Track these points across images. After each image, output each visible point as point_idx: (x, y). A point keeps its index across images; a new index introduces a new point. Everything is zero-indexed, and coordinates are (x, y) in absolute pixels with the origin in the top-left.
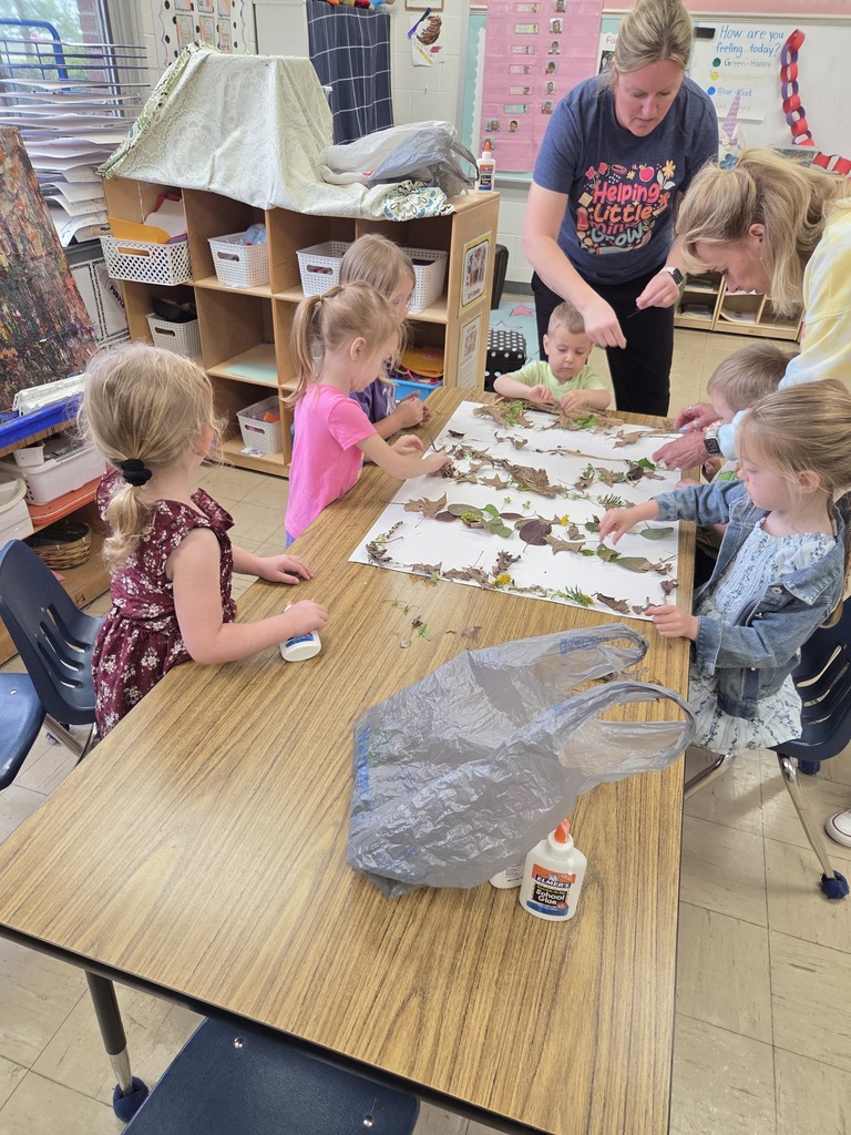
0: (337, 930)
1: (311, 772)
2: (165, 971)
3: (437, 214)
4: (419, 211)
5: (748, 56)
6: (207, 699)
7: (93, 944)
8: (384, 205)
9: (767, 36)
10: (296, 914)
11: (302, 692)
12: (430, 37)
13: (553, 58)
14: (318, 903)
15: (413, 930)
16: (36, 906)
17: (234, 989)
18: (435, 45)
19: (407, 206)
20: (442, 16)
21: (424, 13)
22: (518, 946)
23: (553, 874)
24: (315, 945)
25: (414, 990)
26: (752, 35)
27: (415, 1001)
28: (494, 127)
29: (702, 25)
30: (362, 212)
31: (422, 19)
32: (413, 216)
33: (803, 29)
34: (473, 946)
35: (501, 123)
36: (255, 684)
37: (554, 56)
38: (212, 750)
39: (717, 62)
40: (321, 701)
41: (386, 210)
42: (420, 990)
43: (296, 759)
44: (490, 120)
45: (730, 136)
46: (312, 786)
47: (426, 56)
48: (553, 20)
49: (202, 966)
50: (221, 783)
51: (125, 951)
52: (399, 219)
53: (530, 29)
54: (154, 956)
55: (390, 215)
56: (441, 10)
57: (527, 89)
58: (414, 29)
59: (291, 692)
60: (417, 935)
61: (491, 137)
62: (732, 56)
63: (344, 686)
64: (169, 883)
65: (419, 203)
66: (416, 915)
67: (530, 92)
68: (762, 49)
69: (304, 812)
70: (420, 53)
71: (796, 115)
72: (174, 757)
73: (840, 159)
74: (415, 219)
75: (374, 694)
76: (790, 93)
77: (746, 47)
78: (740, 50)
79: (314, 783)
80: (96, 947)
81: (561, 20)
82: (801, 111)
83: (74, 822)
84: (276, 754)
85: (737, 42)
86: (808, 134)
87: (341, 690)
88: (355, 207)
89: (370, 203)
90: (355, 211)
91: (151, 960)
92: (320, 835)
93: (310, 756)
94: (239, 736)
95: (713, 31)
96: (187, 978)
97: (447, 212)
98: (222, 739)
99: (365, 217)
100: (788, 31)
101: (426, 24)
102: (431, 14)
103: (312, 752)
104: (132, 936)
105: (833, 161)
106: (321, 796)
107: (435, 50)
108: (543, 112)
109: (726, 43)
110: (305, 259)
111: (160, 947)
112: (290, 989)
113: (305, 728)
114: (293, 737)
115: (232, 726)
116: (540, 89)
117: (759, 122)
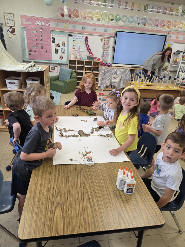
0: (99, 210)
1: (75, 186)
2: (74, 231)
3: (41, 71)
4: (36, 70)
5: (79, 40)
6: (44, 179)
7: (56, 233)
8: (28, 69)
9: (82, 37)
10: (91, 211)
11: (63, 171)
12: (13, 32)
13: (42, 38)
14: (93, 207)
15: (111, 205)
16: (38, 232)
17: (89, 229)
18: (14, 33)
19: (34, 69)
20: (15, 28)
21: (10, 27)
22: (129, 201)
23: (131, 185)
24: (98, 215)
25: (118, 215)
26: (79, 36)
27: (120, 216)
28: (31, 51)
29: (70, 34)
30: (23, 71)
31: (10, 28)
32: (35, 71)
33: (88, 36)
34: (122, 204)
35: (32, 50)
36: (52, 173)
37: (42, 37)
38: (53, 188)
39: (74, 41)
40: (68, 172)
41: (29, 70)
42: (119, 214)
43: (71, 184)
44: (30, 49)
45: (79, 54)
46: (77, 188)
47: (12, 36)
48: (40, 31)
49: (80, 227)
50: (59, 193)
51: (63, 231)
52: (32, 72)
53: (36, 32)
54: (70, 229)
55: (30, 71)
56: (14, 27)
57: (37, 44)
58: (9, 30)
59: (61, 172)
60: (113, 206)
61: (31, 53)
62: (76, 40)
63: (70, 168)
64: (63, 215)
65: (36, 69)
66: (110, 203)
67: (38, 44)
68: (81, 39)
69: (79, 193)
70: (11, 35)
71: (89, 51)
72: (46, 192)
73: (98, 58)
74: (36, 72)
75: (77, 168)
76: (88, 47)
77: (79, 38)
78: (78, 39)
79: (77, 187)
80: (57, 233)
81: (42, 31)
82: (90, 50)
83: (33, 212)
84: (66, 185)
85: (77, 37)
86: (92, 54)
87: (70, 169)
88: (22, 70)
89: (25, 69)
90: (21, 70)
91: (70, 231)
92: (85, 196)
93: (73, 183)
94: (56, 184)
95: (72, 35)
96: (79, 231)
97: (43, 70)
98: (53, 186)
99: (24, 72)
100: (85, 36)
101: (11, 29)
102: (12, 27)
103: (73, 182)
104: (63, 228)
105: (97, 58)
106: (80, 189)
107: (14, 35)
108: (41, 48)
109: (75, 37)
110: (7, 81)
111: (70, 228)
112: (99, 224)
113: (68, 178)
114: (67, 180)
115: (53, 182)
116: (40, 44)
117: (83, 51)
